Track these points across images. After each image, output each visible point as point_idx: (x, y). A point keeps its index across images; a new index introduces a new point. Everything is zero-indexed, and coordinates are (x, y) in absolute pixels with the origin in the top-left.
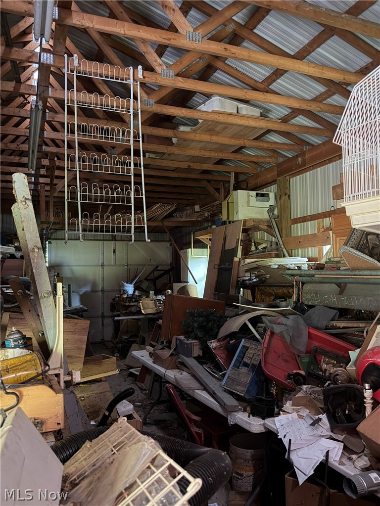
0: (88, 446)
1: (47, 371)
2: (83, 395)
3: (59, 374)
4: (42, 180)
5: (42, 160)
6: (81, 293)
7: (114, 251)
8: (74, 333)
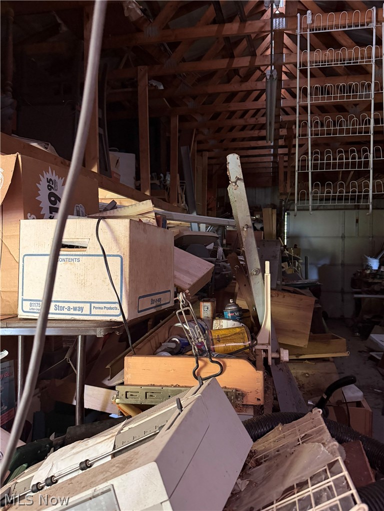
0: (280, 429)
1: (254, 346)
2: (307, 371)
3: (267, 350)
4: (280, 151)
5: (280, 130)
6: (320, 266)
7: (357, 221)
8: (298, 308)
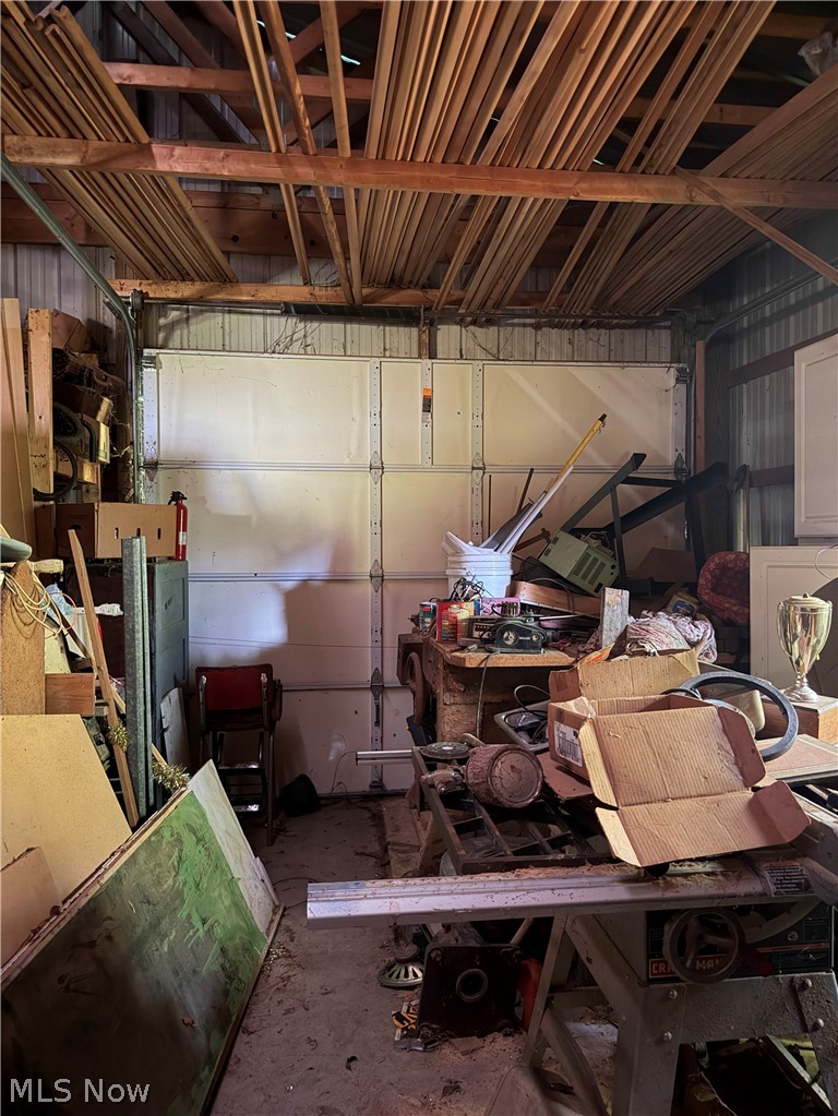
6: (289, 585)
7: (427, 405)
